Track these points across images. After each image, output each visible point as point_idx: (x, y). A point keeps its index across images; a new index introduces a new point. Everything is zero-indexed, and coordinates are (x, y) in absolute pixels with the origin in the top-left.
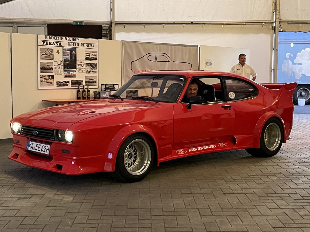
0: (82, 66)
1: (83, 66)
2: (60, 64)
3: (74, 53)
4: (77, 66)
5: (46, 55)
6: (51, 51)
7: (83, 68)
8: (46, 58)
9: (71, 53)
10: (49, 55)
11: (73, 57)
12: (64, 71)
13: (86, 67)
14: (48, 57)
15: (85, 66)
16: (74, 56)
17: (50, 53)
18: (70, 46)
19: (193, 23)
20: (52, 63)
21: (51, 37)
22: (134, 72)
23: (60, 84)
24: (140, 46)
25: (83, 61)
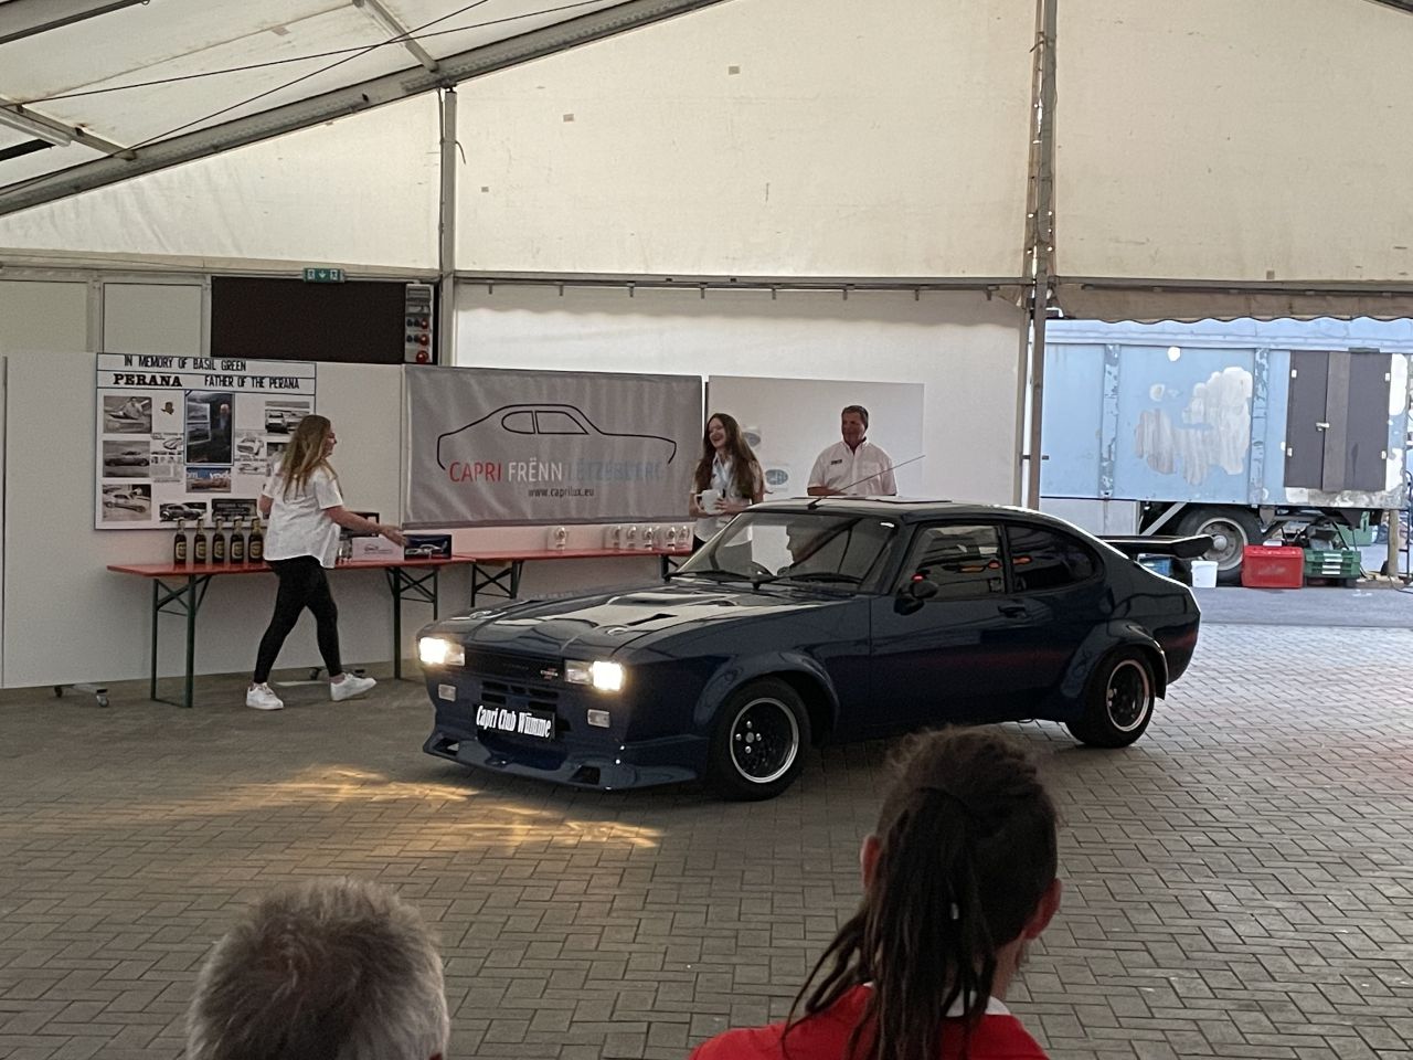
0: (255, 451)
1: (257, 454)
2: (175, 448)
3: (224, 409)
4: (236, 453)
5: (126, 416)
6: (143, 406)
7: (256, 460)
9: (215, 411)
10: (136, 418)
11: (223, 424)
12: (188, 469)
13: (269, 455)
15: (264, 451)
16: (226, 418)
17: (141, 409)
18: (212, 388)
19: (738, 280)
20: (148, 443)
21: (144, 361)
22: (448, 469)
23: (174, 513)
24: (473, 382)
25: (256, 436)
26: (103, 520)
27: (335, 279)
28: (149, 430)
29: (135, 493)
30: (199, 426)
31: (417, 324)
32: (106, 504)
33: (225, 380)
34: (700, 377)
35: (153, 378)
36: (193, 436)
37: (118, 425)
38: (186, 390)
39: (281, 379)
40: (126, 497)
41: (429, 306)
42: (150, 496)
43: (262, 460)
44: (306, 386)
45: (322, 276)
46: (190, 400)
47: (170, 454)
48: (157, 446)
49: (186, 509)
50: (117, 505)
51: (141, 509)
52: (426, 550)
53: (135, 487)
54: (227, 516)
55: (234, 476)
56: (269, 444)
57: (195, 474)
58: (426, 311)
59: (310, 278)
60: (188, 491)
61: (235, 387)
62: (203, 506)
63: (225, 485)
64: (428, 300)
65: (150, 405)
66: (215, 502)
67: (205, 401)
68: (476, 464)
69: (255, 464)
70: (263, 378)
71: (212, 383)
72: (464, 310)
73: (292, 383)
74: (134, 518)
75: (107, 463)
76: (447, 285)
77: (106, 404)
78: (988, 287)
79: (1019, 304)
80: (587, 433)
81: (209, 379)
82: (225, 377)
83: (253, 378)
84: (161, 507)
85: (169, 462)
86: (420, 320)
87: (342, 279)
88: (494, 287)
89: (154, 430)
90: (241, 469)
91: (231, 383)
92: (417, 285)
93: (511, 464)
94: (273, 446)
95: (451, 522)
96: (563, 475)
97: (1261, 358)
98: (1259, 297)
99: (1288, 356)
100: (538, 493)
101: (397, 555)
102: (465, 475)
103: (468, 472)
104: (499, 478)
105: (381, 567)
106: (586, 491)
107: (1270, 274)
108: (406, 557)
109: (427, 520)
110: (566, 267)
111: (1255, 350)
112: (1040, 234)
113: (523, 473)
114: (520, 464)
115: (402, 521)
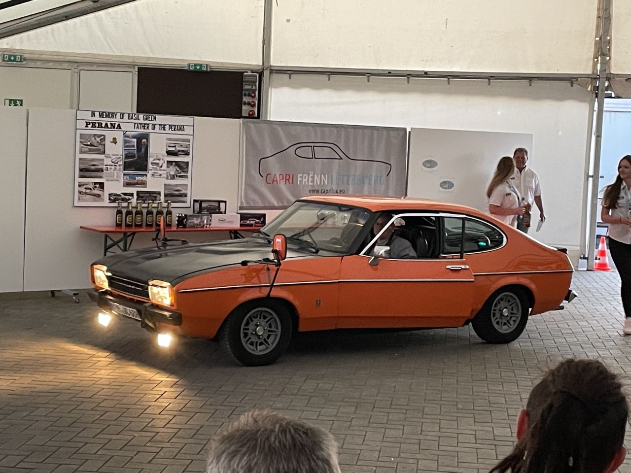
0: (160, 165)
1: (161, 167)
2: (117, 163)
3: (144, 142)
4: (150, 166)
5: (91, 145)
6: (101, 140)
7: (161, 170)
8: (90, 150)
9: (139, 143)
10: (97, 146)
11: (143, 150)
12: (124, 174)
13: (168, 167)
14: (94, 150)
15: (165, 165)
16: (145, 147)
17: (99, 141)
18: (138, 130)
19: (428, 73)
20: (103, 160)
21: (101, 115)
22: (265, 178)
23: (116, 198)
24: (279, 129)
25: (162, 158)
26: (78, 202)
27: (205, 69)
28: (104, 153)
29: (96, 187)
30: (131, 151)
31: (249, 95)
32: (80, 192)
33: (145, 126)
34: (406, 128)
35: (106, 124)
36: (127, 156)
37: (87, 150)
38: (123, 131)
39: (175, 126)
40: (90, 189)
41: (256, 86)
42: (103, 189)
43: (164, 170)
44: (189, 130)
45: (198, 68)
46: (125, 137)
47: (115, 166)
48: (108, 161)
49: (123, 196)
50: (86, 193)
51: (99, 196)
52: (252, 222)
53: (96, 183)
54: (144, 201)
55: (149, 179)
56: (168, 161)
57: (128, 177)
58: (254, 88)
59: (191, 69)
60: (124, 186)
61: (150, 130)
62: (132, 195)
63: (144, 184)
64: (256, 82)
65: (104, 139)
66: (138, 193)
67: (134, 137)
68: (280, 175)
69: (160, 172)
70: (166, 125)
71: (138, 128)
72: (276, 87)
73: (181, 128)
74: (95, 201)
75: (81, 170)
76: (266, 73)
77: (81, 138)
78: (571, 79)
79: (589, 89)
80: (341, 159)
81: (136, 125)
82: (145, 124)
83: (160, 125)
84: (109, 194)
85: (114, 170)
86: (251, 93)
87: (209, 70)
88: (292, 75)
89: (106, 153)
90: (152, 175)
91: (148, 128)
92: (249, 73)
93: (299, 175)
94: (170, 163)
95: (265, 207)
96: (328, 183)
100: (314, 191)
101: (236, 225)
102: (273, 181)
103: (275, 179)
104: (293, 183)
105: (226, 230)
106: (340, 191)
108: (241, 225)
109: (253, 205)
110: (333, 65)
112: (603, 49)
113: (306, 180)
114: (304, 175)
115: (239, 205)
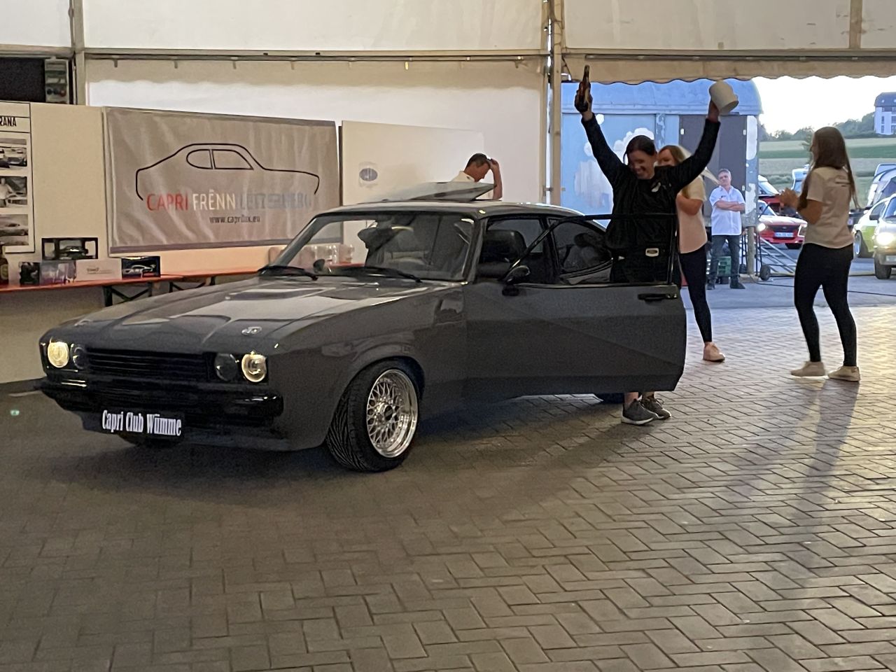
19: (321, 55)
22: (146, 200)
31: (56, 93)
34: (334, 122)
41: (66, 78)
44: (22, 124)
52: (137, 270)
64: (65, 72)
68: (169, 195)
73: (11, 121)
76: (80, 58)
79: (539, 70)
80: (252, 168)
86: (59, 90)
88: (119, 62)
92: (54, 59)
93: (194, 196)
95: (150, 246)
96: (236, 206)
97: (660, 121)
98: (713, 63)
99: (677, 119)
100: (217, 220)
101: (116, 276)
102: (159, 205)
103: (161, 203)
105: (99, 285)
106: (254, 218)
107: (721, 45)
108: (124, 276)
109: (129, 245)
111: (655, 115)
113: (204, 203)
114: (201, 195)
115: (110, 245)
